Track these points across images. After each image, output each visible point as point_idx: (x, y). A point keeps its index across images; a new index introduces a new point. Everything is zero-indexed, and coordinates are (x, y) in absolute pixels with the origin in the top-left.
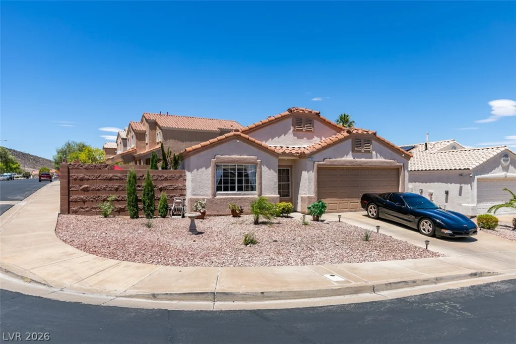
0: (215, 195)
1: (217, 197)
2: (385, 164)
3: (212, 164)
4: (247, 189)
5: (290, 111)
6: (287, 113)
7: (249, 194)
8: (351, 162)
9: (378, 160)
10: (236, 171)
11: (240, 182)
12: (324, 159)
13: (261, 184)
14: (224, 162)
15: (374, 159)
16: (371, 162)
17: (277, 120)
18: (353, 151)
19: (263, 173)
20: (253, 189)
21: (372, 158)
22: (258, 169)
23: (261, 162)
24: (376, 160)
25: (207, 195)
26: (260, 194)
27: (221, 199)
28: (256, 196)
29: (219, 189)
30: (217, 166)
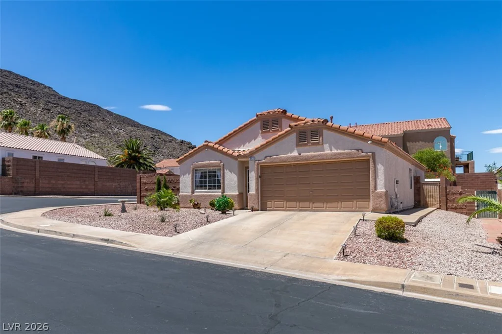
0: (193, 192)
1: (195, 194)
2: (341, 157)
3: (191, 170)
4: (214, 187)
5: (257, 116)
6: (255, 118)
7: (215, 192)
8: (294, 158)
9: (333, 151)
10: (207, 174)
11: (210, 182)
12: (266, 157)
13: (224, 183)
14: (200, 167)
15: (327, 152)
16: (321, 155)
17: (246, 126)
18: (297, 145)
19: (226, 174)
20: (219, 187)
21: (324, 151)
22: (222, 171)
23: (223, 165)
24: (329, 152)
25: (189, 193)
26: (223, 192)
27: (197, 195)
28: (220, 194)
29: (197, 187)
30: (195, 171)
